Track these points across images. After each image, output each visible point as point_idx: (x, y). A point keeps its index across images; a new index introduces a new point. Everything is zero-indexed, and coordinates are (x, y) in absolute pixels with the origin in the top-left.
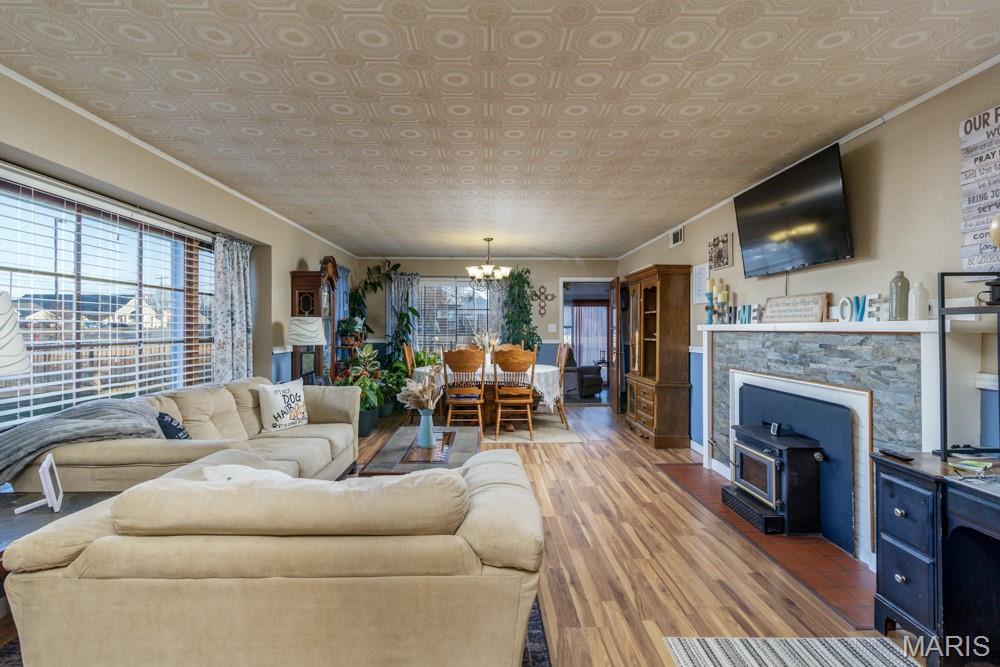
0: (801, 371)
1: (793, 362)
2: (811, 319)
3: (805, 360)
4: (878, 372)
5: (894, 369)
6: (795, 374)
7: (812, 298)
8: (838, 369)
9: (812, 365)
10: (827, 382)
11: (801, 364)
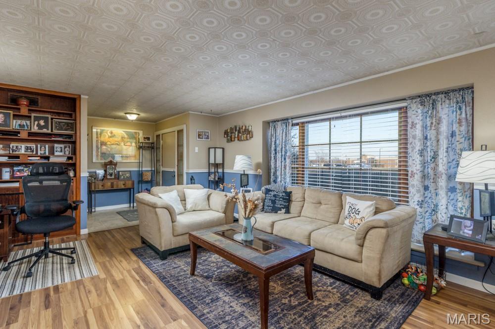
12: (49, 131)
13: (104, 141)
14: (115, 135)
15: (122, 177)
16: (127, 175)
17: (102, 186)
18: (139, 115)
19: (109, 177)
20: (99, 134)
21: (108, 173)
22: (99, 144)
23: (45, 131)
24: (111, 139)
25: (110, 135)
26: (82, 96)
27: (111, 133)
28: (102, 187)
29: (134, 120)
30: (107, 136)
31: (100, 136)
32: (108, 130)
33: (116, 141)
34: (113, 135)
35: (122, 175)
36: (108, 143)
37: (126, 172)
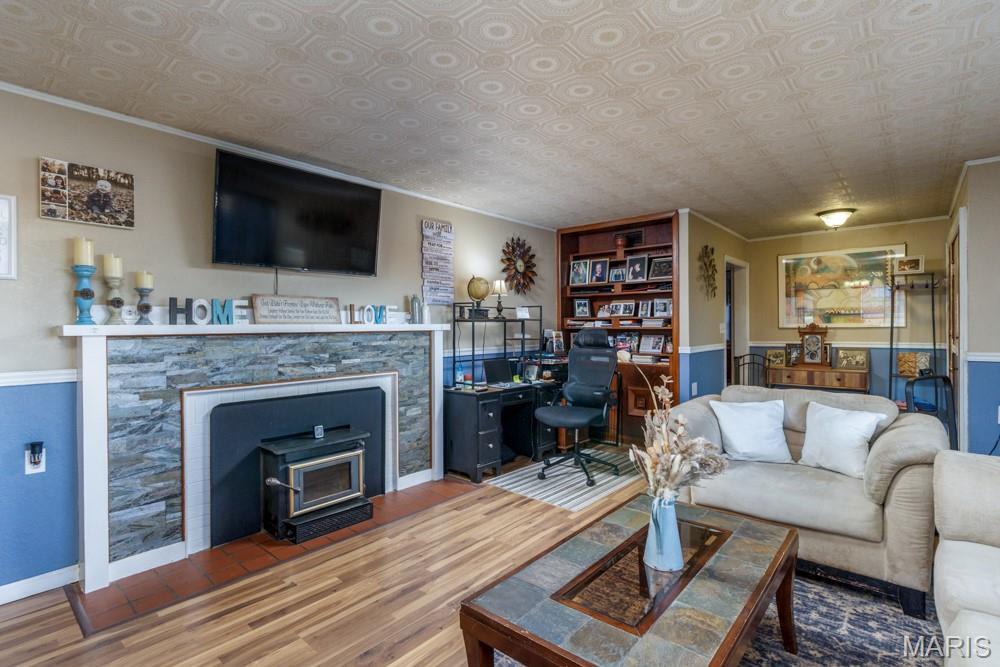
0: (332, 368)
1: (320, 362)
2: (331, 321)
3: (336, 358)
4: (402, 357)
5: (412, 353)
6: (324, 373)
7: (324, 302)
8: (371, 360)
9: (344, 362)
10: (362, 372)
11: (332, 362)
12: (645, 280)
13: (803, 283)
14: (826, 267)
15: (845, 362)
16: (858, 358)
17: (789, 377)
18: (853, 210)
19: (807, 360)
20: (791, 268)
21: (806, 351)
22: (793, 289)
23: (640, 280)
24: (819, 276)
25: (815, 267)
26: (680, 211)
27: (819, 261)
28: (789, 380)
29: (842, 227)
30: (809, 271)
31: (795, 273)
32: (811, 258)
33: (830, 280)
34: (822, 266)
35: (844, 358)
36: (813, 286)
37: (856, 352)
